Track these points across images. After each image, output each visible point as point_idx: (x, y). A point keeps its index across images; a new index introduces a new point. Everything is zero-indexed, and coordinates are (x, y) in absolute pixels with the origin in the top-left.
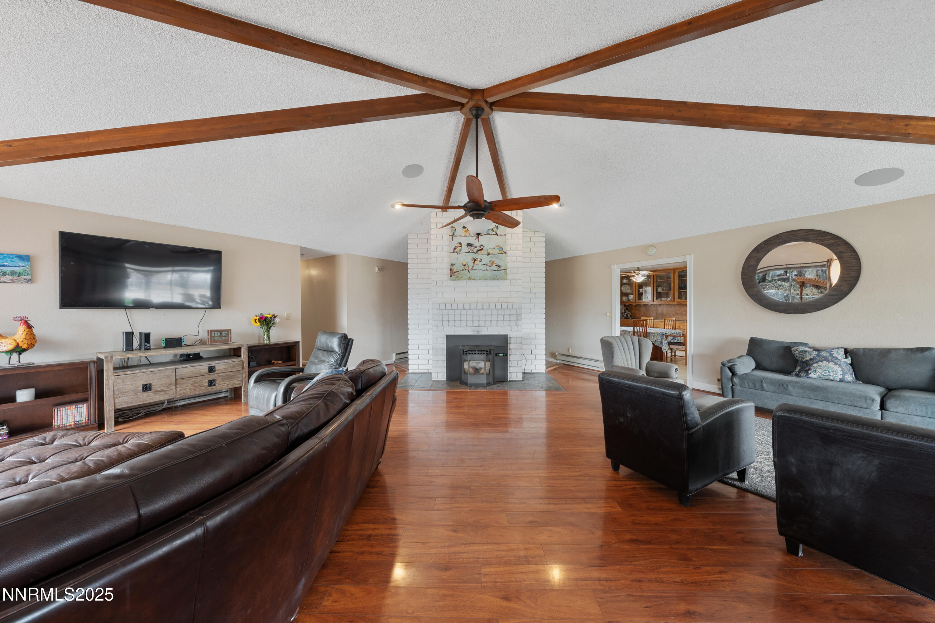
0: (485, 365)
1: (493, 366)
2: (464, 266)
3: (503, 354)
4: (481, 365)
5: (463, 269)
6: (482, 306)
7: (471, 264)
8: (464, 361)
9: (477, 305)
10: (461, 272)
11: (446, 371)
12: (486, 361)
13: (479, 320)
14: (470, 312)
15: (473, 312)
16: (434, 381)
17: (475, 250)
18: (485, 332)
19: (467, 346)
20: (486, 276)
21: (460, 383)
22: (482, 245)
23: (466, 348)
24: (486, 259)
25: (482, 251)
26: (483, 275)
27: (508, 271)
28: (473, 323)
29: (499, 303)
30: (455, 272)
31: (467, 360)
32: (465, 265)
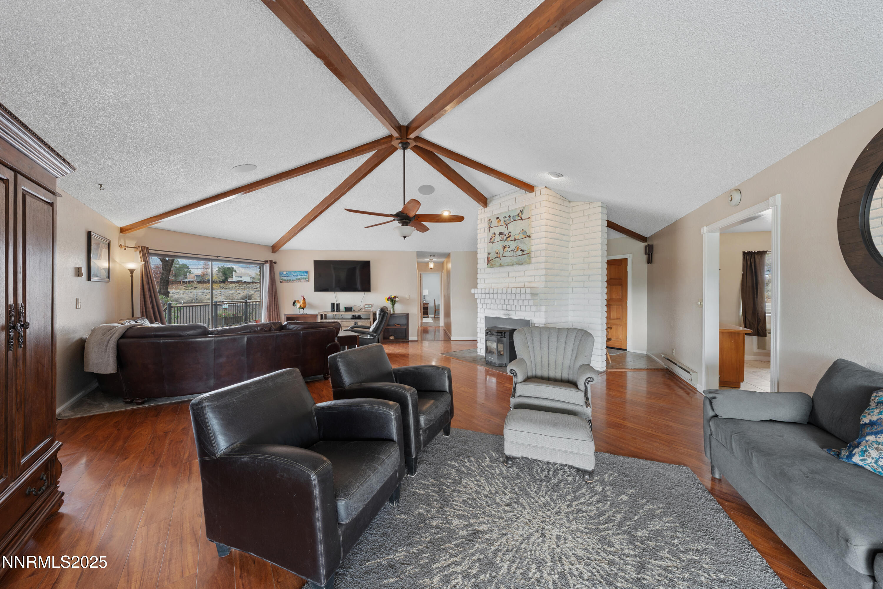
4: (494, 345)
6: (511, 290)
9: (507, 290)
10: (494, 260)
12: (499, 342)
13: (509, 304)
14: (501, 296)
17: (505, 238)
18: (513, 316)
20: (513, 262)
22: (510, 232)
24: (513, 245)
25: (510, 238)
27: (532, 255)
28: (504, 307)
30: (490, 261)
32: (497, 253)
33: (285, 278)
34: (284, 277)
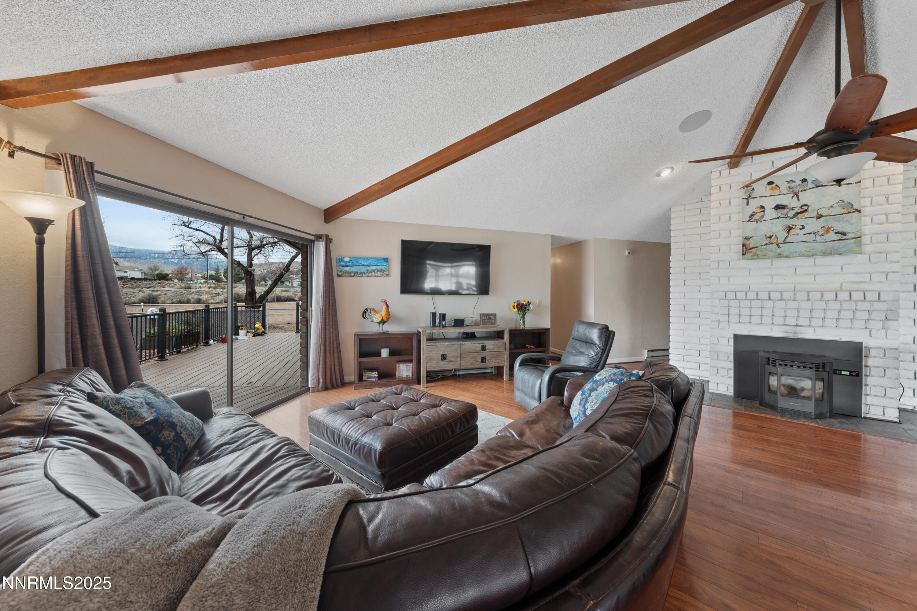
0: (814, 385)
1: (829, 388)
2: (769, 239)
3: (851, 372)
4: (807, 384)
5: (767, 242)
6: (806, 295)
7: (782, 235)
8: (770, 374)
10: (762, 247)
11: (732, 383)
12: (817, 379)
13: (798, 317)
14: (779, 304)
15: (786, 305)
17: (791, 214)
18: (808, 334)
19: (775, 352)
20: (813, 251)
21: (761, 404)
22: (805, 205)
23: (772, 356)
24: (813, 225)
25: (806, 213)
26: (808, 250)
27: (865, 239)
28: (784, 321)
29: (841, 289)
30: (751, 249)
31: (776, 374)
32: (770, 237)
33: (347, 269)
34: (346, 266)
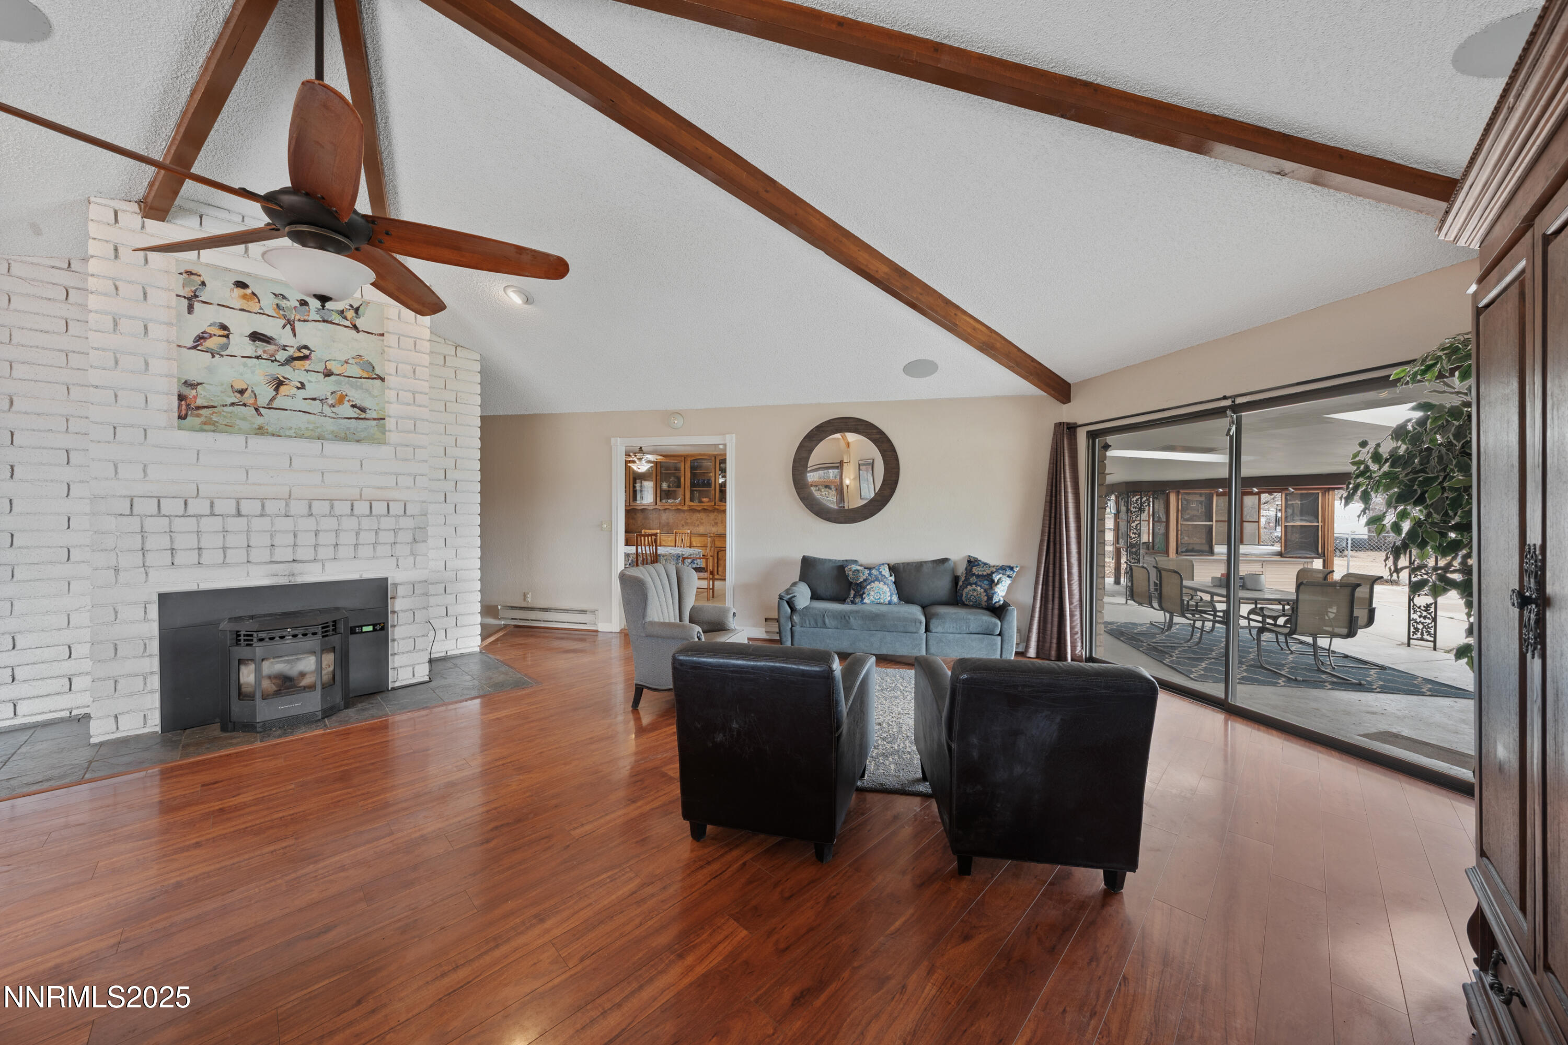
0: (319, 663)
1: (343, 662)
2: (238, 395)
3: (374, 625)
4: (308, 664)
5: (235, 400)
6: (307, 507)
7: (265, 393)
8: (241, 662)
9: (287, 505)
10: (225, 409)
11: (157, 703)
12: (324, 651)
13: (295, 545)
14: (258, 524)
15: (272, 524)
16: (101, 744)
17: (282, 356)
18: (313, 575)
19: (252, 617)
20: (319, 430)
21: (224, 729)
22: (306, 347)
23: (244, 628)
24: (319, 386)
25: (308, 362)
26: (311, 427)
27: (390, 423)
28: (271, 554)
29: (361, 499)
30: (198, 408)
31: (252, 660)
32: (242, 392)
